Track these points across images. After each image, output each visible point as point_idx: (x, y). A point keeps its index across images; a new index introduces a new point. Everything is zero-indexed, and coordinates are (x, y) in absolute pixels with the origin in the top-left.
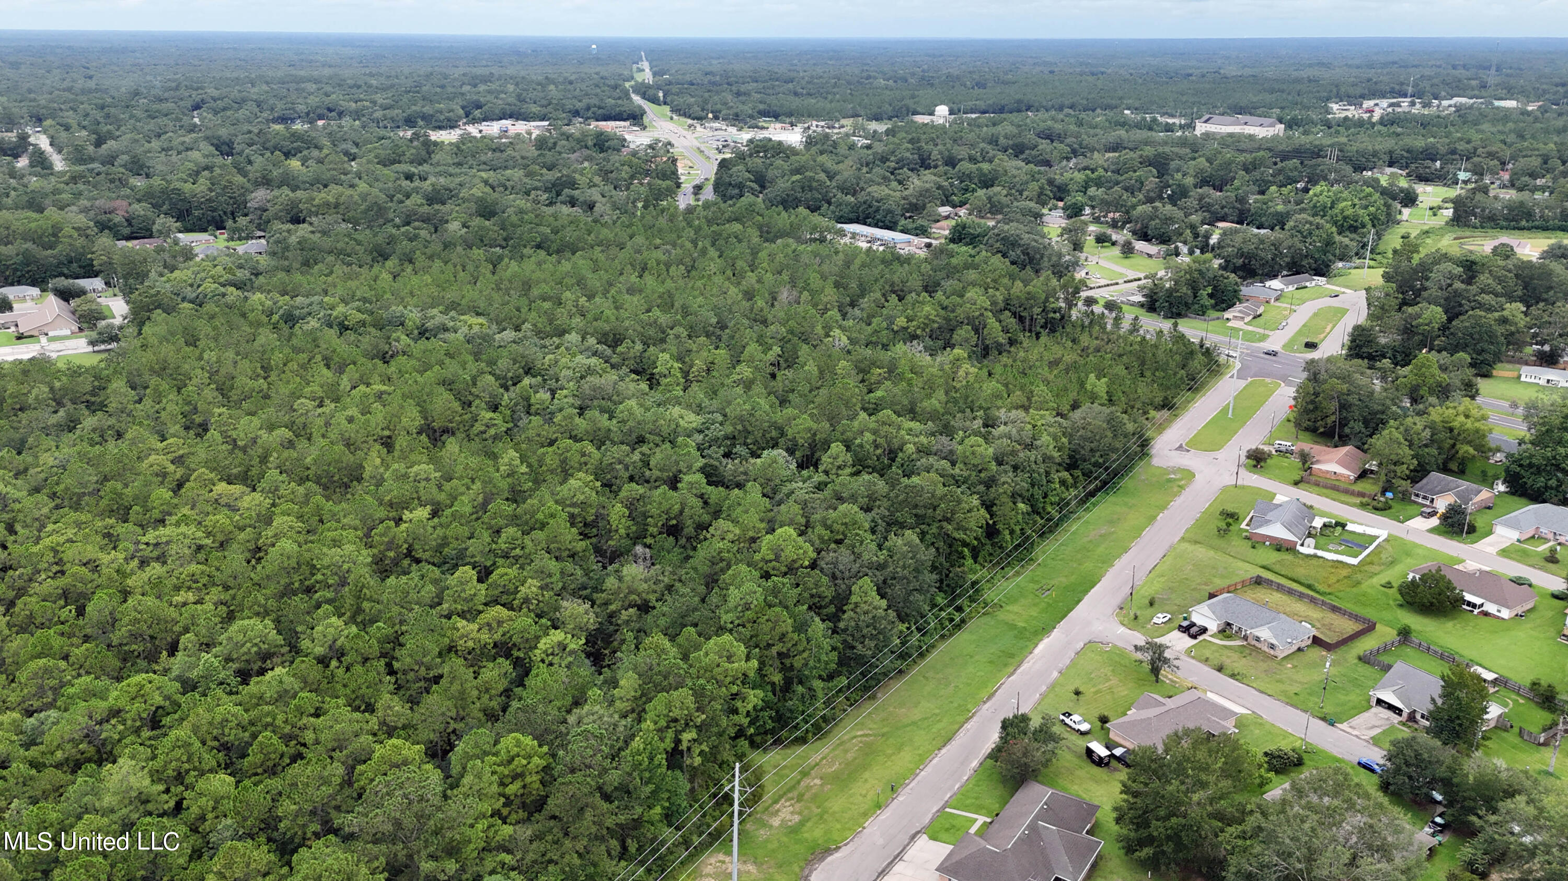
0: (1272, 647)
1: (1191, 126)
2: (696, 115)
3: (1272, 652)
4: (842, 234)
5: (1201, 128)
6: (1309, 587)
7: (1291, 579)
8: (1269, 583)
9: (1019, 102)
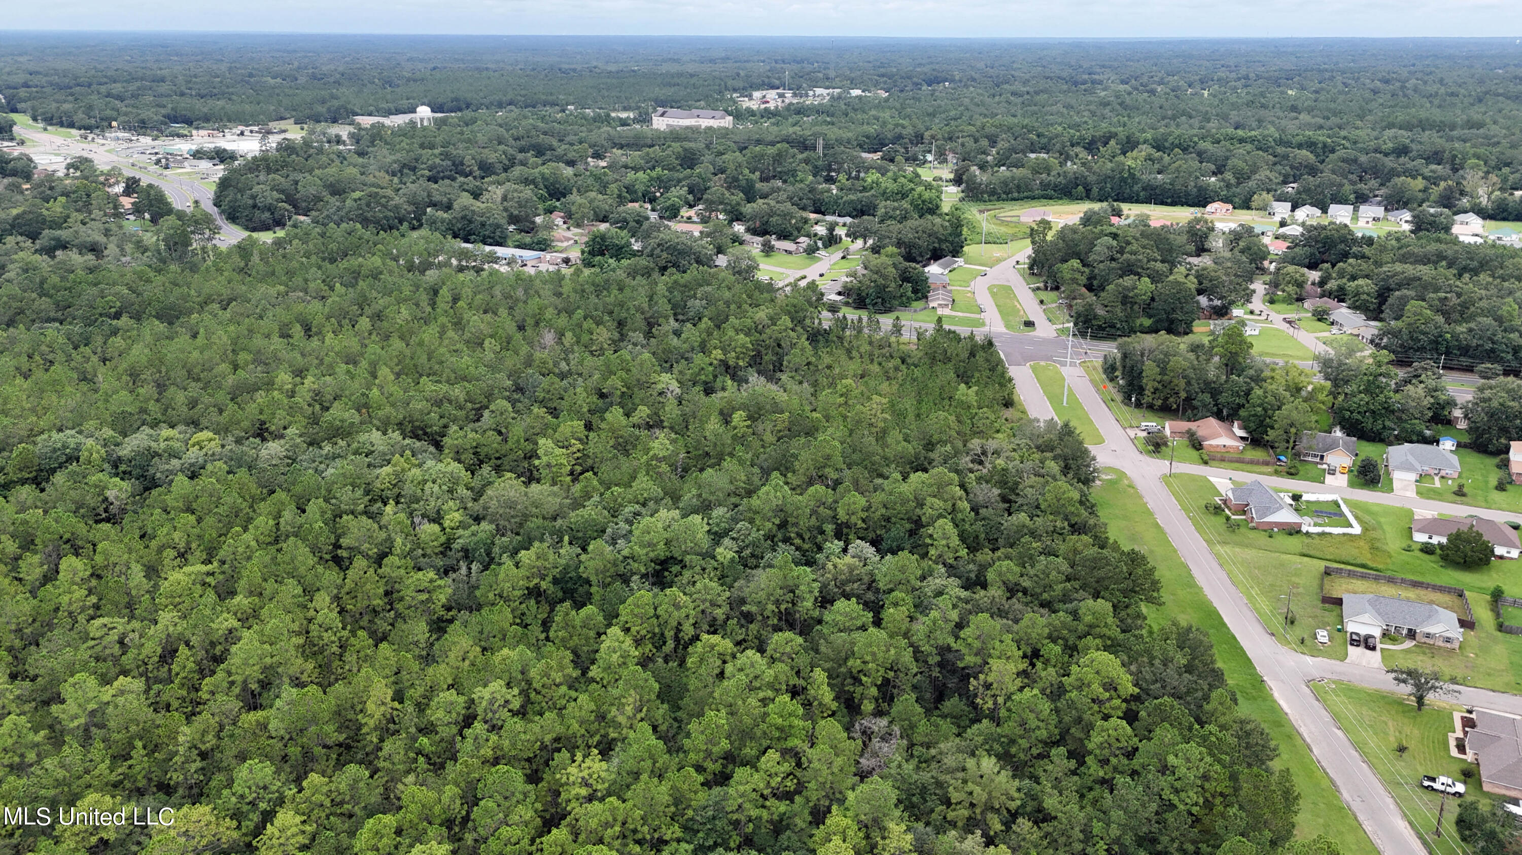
0: (1448, 640)
1: (645, 119)
2: (83, 123)
3: (1448, 645)
4: (496, 260)
5: (660, 123)
6: (1363, 566)
7: (1343, 563)
8: (1339, 571)
9: (456, 99)
